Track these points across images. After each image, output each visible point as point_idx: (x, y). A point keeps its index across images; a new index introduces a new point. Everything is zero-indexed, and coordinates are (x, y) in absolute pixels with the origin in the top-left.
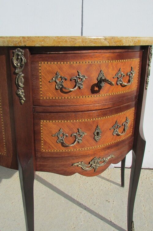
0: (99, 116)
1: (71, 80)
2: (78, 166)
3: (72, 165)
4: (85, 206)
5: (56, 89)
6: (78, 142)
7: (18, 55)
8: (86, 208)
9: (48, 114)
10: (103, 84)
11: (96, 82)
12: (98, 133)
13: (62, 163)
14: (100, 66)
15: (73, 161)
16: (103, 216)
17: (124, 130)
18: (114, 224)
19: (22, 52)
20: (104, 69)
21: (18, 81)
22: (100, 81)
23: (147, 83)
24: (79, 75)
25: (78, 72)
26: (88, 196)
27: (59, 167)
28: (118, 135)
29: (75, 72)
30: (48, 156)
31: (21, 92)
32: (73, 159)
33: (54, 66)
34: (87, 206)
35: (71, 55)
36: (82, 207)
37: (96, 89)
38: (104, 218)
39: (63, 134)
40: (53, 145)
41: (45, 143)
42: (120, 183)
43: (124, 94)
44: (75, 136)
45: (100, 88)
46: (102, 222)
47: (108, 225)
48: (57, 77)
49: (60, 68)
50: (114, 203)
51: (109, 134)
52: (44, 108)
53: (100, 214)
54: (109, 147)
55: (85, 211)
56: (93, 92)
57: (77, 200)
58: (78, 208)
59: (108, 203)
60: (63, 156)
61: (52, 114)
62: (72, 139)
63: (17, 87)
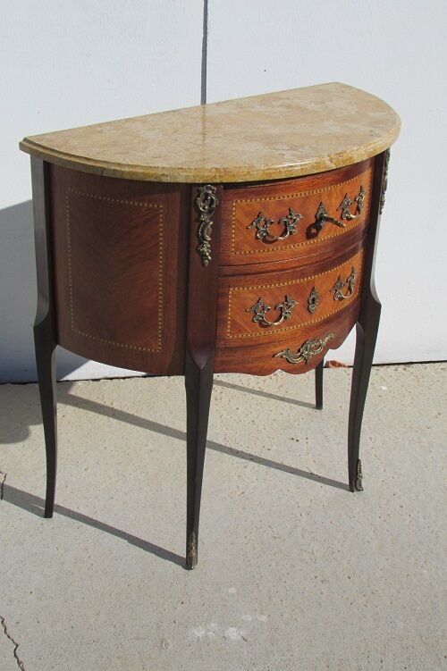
0: (315, 273)
1: (279, 223)
2: (282, 357)
3: (274, 356)
4: (250, 455)
5: (257, 238)
6: (285, 318)
7: (207, 195)
8: (252, 458)
9: (242, 278)
10: (323, 223)
11: (313, 221)
12: (314, 300)
13: (258, 355)
14: (320, 196)
15: (275, 350)
16: (293, 466)
17: (350, 289)
18: (320, 477)
19: (213, 190)
20: (325, 200)
21: (202, 232)
22: (320, 219)
23: (382, 204)
24: (291, 214)
25: (290, 210)
26: (249, 434)
27: (252, 362)
28: (341, 299)
29: (285, 210)
30: (237, 345)
31: (206, 249)
32: (275, 347)
33: (255, 203)
34: (255, 454)
35: (281, 186)
36: (243, 458)
37: (314, 231)
38: (297, 469)
39: (263, 307)
40: (246, 327)
41: (234, 323)
42: (314, 402)
43: (351, 230)
44: (281, 308)
45: (319, 228)
46: (294, 477)
47: (308, 480)
48: (259, 221)
49: (264, 207)
50: (308, 441)
51: (329, 299)
52: (235, 268)
53: (286, 463)
54: (327, 322)
55: (252, 463)
56: (309, 236)
57: (228, 445)
58: (236, 459)
59: (296, 443)
60: (260, 342)
61: (249, 277)
62: (275, 314)
63: (200, 240)
